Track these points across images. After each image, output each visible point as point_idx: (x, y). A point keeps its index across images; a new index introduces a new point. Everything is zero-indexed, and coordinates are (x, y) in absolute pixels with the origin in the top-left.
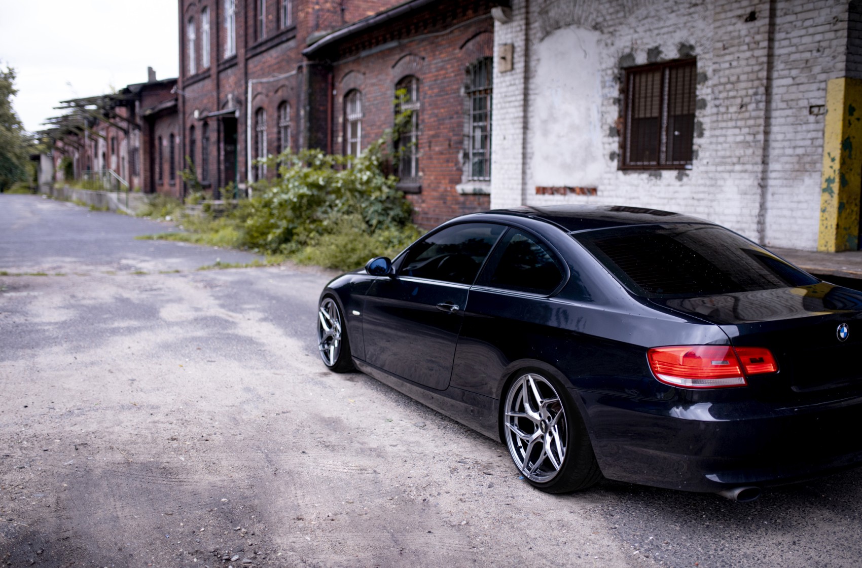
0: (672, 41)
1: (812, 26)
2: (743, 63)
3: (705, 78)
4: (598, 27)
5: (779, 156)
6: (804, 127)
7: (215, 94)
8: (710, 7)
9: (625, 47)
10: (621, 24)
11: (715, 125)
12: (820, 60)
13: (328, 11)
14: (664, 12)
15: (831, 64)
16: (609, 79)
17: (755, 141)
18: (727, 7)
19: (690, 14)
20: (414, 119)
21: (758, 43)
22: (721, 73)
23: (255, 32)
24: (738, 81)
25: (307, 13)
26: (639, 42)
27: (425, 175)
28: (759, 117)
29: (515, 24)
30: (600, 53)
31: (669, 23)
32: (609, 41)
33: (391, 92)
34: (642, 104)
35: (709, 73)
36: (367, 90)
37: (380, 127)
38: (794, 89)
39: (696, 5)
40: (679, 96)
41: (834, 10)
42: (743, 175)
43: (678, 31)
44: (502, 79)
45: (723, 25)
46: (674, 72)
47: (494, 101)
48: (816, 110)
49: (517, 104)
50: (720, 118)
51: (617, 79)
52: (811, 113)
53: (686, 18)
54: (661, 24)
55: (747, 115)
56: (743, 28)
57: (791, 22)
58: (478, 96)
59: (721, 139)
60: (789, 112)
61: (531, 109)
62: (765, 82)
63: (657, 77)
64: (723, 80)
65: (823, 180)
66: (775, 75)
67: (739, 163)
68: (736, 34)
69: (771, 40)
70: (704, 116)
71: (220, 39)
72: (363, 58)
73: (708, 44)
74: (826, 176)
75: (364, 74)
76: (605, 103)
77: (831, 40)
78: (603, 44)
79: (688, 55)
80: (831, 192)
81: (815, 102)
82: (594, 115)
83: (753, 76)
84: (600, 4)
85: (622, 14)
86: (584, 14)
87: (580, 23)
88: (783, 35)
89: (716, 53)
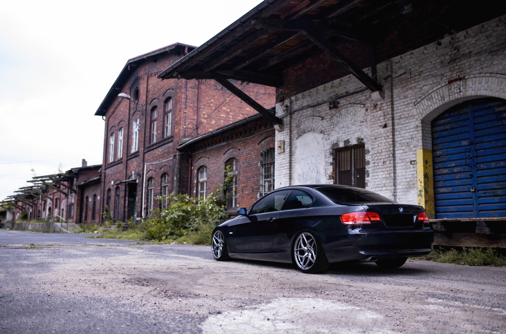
0: (354, 137)
1: (409, 129)
2: (383, 144)
3: (369, 152)
4: (322, 132)
5: (400, 183)
6: (409, 170)
7: (124, 171)
8: (369, 122)
9: (334, 140)
10: (332, 130)
11: (374, 171)
12: (413, 142)
13: (190, 128)
14: (350, 125)
15: (417, 144)
16: (328, 154)
17: (390, 177)
18: (375, 122)
19: (361, 126)
20: (234, 179)
21: (388, 136)
22: (375, 149)
23: (150, 139)
24: (382, 152)
25: (180, 129)
26: (340, 138)
27: (240, 206)
28: (391, 167)
29: (285, 132)
30: (324, 143)
31: (352, 130)
32: (327, 138)
33: (223, 166)
34: (343, 165)
35: (370, 150)
36: (210, 166)
37: (216, 184)
38: (404, 154)
39: (363, 122)
40: (358, 160)
41: (416, 123)
42: (386, 191)
43: (356, 133)
44: (279, 157)
45: (375, 130)
46: (356, 150)
47: (276, 167)
48: (414, 162)
49: (286, 167)
50: (375, 168)
51: (332, 154)
52: (411, 164)
53: (359, 127)
54: (349, 130)
55: (386, 166)
56: (382, 130)
57: (401, 128)
58: (267, 166)
59: (377, 177)
60: (403, 164)
61: (293, 170)
62: (392, 152)
63: (349, 153)
64: (376, 152)
65: (418, 191)
66: (396, 149)
67: (384, 186)
68: (380, 133)
69: (393, 135)
70: (369, 168)
71: (129, 143)
72: (208, 150)
73: (369, 137)
74: (419, 189)
75: (209, 158)
76: (327, 165)
77: (416, 134)
78: (325, 139)
79: (361, 142)
80: (422, 196)
81: (412, 159)
82: (322, 171)
83: (387, 150)
84: (323, 122)
85: (333, 126)
86: (316, 127)
87: (314, 130)
88: (398, 133)
89: (372, 141)
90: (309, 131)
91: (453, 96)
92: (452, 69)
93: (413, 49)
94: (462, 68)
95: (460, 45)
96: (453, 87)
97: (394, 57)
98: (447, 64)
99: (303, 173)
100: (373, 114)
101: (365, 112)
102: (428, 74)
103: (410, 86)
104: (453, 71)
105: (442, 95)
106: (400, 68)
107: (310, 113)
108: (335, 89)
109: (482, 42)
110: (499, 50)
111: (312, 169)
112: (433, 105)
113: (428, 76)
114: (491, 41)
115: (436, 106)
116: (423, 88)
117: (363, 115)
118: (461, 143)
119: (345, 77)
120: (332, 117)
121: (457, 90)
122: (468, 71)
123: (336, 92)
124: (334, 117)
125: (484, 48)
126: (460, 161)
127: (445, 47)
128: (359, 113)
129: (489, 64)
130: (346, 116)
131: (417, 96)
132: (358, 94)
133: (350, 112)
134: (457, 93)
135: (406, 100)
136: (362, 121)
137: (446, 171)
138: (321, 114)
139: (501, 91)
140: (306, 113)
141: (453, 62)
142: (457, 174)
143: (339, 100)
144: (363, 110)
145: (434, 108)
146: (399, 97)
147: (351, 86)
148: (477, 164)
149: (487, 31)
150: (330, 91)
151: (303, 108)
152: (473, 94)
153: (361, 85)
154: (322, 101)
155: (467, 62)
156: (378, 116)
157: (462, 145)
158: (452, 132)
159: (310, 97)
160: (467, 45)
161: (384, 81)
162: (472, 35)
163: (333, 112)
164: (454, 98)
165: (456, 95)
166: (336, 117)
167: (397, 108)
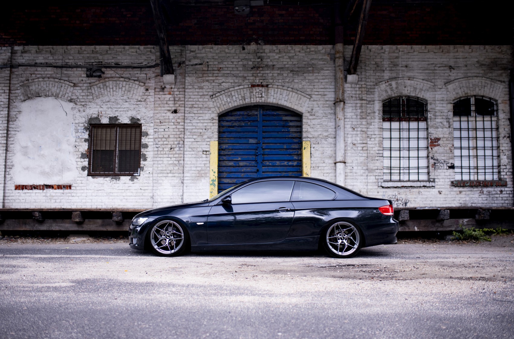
0: (126, 115)
1: (202, 120)
2: (172, 130)
3: (147, 134)
4: (73, 101)
5: (189, 170)
6: (201, 159)
8: (150, 104)
9: (93, 114)
10: (90, 102)
11: (157, 156)
12: (207, 133)
14: (121, 101)
15: (212, 135)
16: (81, 128)
17: (178, 164)
18: (161, 105)
19: (137, 105)
21: (178, 123)
22: (159, 133)
24: (169, 137)
26: (103, 113)
28: (181, 154)
30: (75, 115)
31: (124, 106)
34: (100, 143)
35: (151, 131)
38: (195, 143)
39: (140, 101)
41: (212, 115)
42: (173, 178)
43: (130, 111)
45: (160, 113)
46: (124, 130)
48: (206, 152)
50: (159, 153)
51: (86, 129)
52: (203, 154)
53: (135, 106)
54: (119, 106)
55: (174, 152)
56: (172, 116)
57: (192, 117)
59: (160, 162)
60: (193, 153)
62: (183, 139)
64: (160, 136)
65: (211, 180)
66: (186, 137)
67: (170, 173)
68: (167, 117)
70: (146, 152)
76: (78, 140)
77: (211, 126)
78: (77, 110)
79: (136, 123)
80: (214, 185)
81: (205, 150)
83: (177, 136)
84: (74, 89)
85: (91, 97)
86: (61, 93)
87: (58, 97)
88: (189, 121)
89: (156, 124)
90: (46, 96)
91: (255, 99)
92: (254, 74)
93: (216, 44)
94: (265, 77)
95: (263, 56)
96: (255, 92)
97: (191, 45)
98: (250, 69)
100: (159, 96)
101: (144, 91)
102: (229, 72)
103: (207, 78)
104: (256, 77)
105: (243, 95)
106: (195, 58)
107: (51, 74)
108: (98, 55)
109: (284, 60)
110: (299, 71)
112: (232, 102)
113: (228, 74)
114: (293, 62)
115: (236, 104)
116: (222, 84)
117: (141, 94)
118: (248, 141)
119: (117, 47)
120: (91, 87)
121: (259, 94)
122: (271, 81)
123: (98, 59)
124: (95, 87)
125: (287, 66)
126: (246, 157)
127: (249, 53)
128: (135, 90)
129: (290, 80)
130: (114, 89)
131: (215, 90)
132: (134, 69)
133: (121, 86)
134: (259, 97)
135: (201, 90)
136: (139, 99)
137: (231, 163)
138: (70, 79)
139: (299, 105)
140: (43, 73)
141: (256, 69)
142: (243, 167)
143: (103, 69)
144: (142, 89)
145: (233, 106)
146: (193, 86)
147: (124, 58)
148: (263, 160)
149: (290, 53)
150: (88, 55)
151: (36, 65)
152: (275, 101)
153: (140, 61)
154: (73, 64)
155: (270, 73)
156: (166, 99)
157: (250, 142)
158: (239, 129)
159: (52, 54)
160: (271, 58)
161: (176, 65)
162: (276, 51)
163: (92, 81)
164: (255, 101)
165: (258, 99)
166: (97, 88)
167: (189, 97)
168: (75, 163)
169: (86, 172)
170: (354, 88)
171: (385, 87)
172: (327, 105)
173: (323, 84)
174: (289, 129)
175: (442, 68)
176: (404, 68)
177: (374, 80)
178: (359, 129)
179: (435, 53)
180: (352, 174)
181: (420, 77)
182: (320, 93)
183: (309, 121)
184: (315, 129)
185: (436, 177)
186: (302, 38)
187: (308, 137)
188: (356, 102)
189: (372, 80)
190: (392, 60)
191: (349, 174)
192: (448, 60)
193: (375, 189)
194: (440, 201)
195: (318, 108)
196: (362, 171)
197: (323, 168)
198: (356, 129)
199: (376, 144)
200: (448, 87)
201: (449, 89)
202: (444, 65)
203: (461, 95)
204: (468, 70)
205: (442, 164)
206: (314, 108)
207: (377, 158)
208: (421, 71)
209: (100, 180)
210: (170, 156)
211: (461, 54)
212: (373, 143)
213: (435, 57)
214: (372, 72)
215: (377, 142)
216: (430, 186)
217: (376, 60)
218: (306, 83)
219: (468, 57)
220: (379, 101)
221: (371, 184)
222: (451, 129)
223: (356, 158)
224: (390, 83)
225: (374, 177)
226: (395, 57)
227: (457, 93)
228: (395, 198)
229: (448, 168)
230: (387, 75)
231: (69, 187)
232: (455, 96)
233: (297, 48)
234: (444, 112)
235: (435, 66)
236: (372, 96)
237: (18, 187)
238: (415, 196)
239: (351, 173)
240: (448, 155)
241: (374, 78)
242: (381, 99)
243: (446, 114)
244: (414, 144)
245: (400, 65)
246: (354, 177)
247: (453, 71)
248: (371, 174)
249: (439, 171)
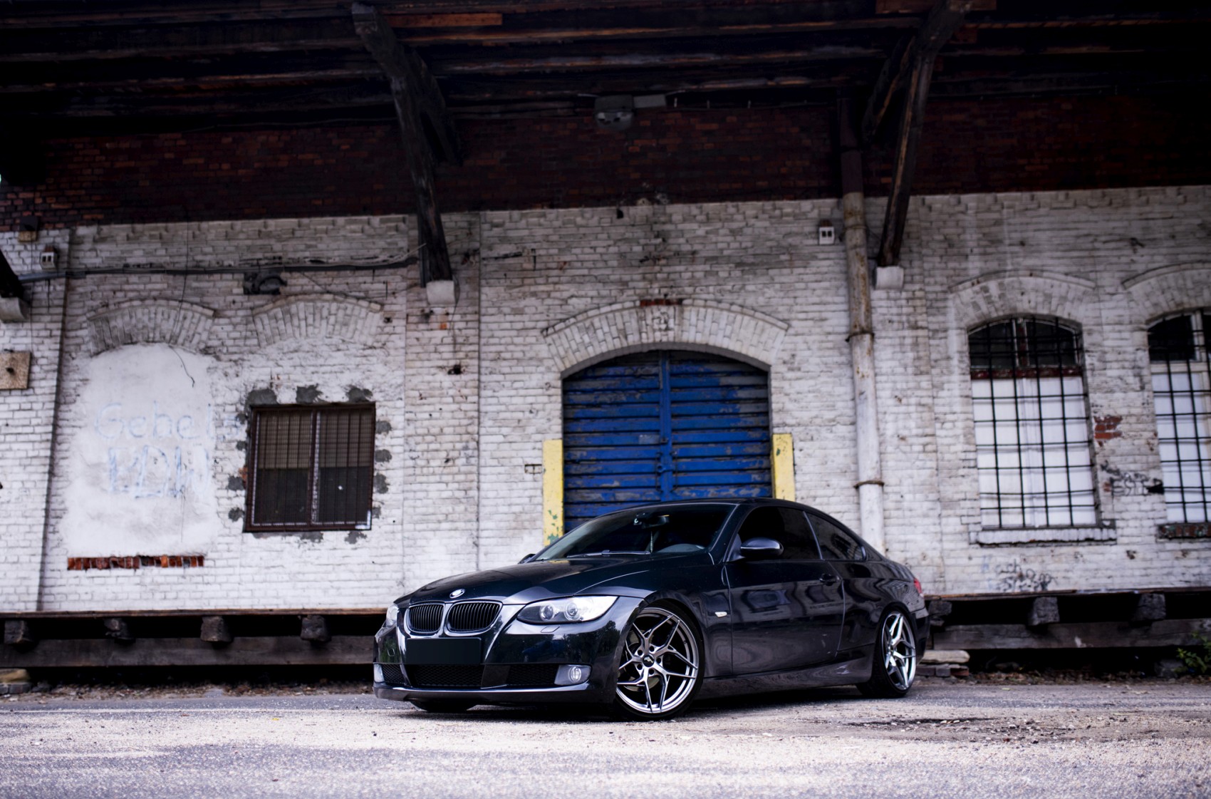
0: (338, 382)
1: (522, 388)
2: (449, 415)
3: (388, 427)
4: (211, 351)
5: (491, 514)
6: (520, 485)
8: (396, 353)
9: (258, 381)
10: (252, 353)
11: (412, 479)
12: (534, 421)
14: (325, 348)
15: (546, 426)
16: (229, 416)
17: (466, 497)
18: (423, 356)
19: (365, 356)
21: (465, 397)
22: (418, 424)
24: (442, 433)
26: (283, 377)
28: (471, 473)
29: (36, 326)
30: (214, 384)
31: (331, 362)
35: (397, 420)
38: (507, 445)
39: (371, 348)
40: (343, 446)
41: (546, 376)
42: (453, 533)
43: (347, 372)
45: (420, 374)
46: (334, 418)
48: (533, 468)
49: (38, 437)
50: (417, 471)
51: (241, 417)
52: (526, 471)
53: (358, 359)
54: (321, 361)
55: (455, 469)
56: (448, 380)
57: (499, 382)
59: (420, 495)
60: (501, 469)
62: (477, 436)
64: (420, 431)
65: (546, 536)
66: (484, 430)
67: (446, 520)
68: (438, 385)
69: (479, 396)
70: (387, 469)
73: (390, 391)
74: (548, 534)
76: (222, 446)
77: (545, 404)
78: (220, 373)
79: (362, 400)
81: (530, 461)
82: (200, 461)
83: (462, 430)
84: (214, 324)
85: (255, 342)
86: (184, 333)
87: (176, 342)
88: (489, 393)
89: (410, 401)
90: (149, 341)
91: (651, 335)
92: (648, 276)
93: (552, 206)
94: (673, 280)
95: (669, 231)
96: (649, 317)
97: (492, 210)
98: (637, 263)
99: (113, 461)
100: (418, 334)
101: (382, 324)
102: (585, 272)
103: (533, 289)
104: (651, 282)
105: (621, 326)
106: (504, 240)
107: (161, 290)
108: (272, 242)
109: (720, 239)
110: (758, 265)
111: (158, 454)
112: (596, 343)
113: (584, 276)
114: (741, 243)
115: (604, 349)
116: (571, 301)
117: (374, 330)
118: (637, 438)
119: (316, 220)
120: (253, 316)
121: (660, 323)
122: (689, 290)
123: (273, 251)
124: (264, 316)
125: (726, 253)
126: (633, 478)
127: (633, 225)
128: (360, 322)
129: (737, 287)
130: (310, 320)
131: (552, 316)
132: (358, 273)
133: (325, 313)
134: (660, 330)
135: (518, 318)
136: (370, 343)
137: (596, 496)
138: (206, 299)
139: (761, 347)
140: (142, 287)
141: (650, 262)
142: (624, 505)
143: (284, 275)
144: (377, 319)
145: (598, 352)
146: (499, 307)
147: (333, 246)
148: (676, 486)
149: (732, 220)
150: (249, 242)
151: (126, 270)
152: (700, 339)
153: (371, 253)
154: (214, 264)
155: (686, 271)
156: (433, 341)
157: (641, 442)
158: (615, 411)
159: (163, 243)
160: (687, 236)
161: (458, 259)
162: (700, 218)
163: (258, 303)
164: (651, 340)
165: (658, 334)
166: (270, 318)
167: (489, 334)
168: (213, 501)
169: (240, 523)
170: (895, 300)
171: (972, 295)
172: (830, 345)
173: (818, 292)
174: (738, 406)
175: (1112, 245)
176: (1016, 249)
177: (945, 280)
178: (913, 400)
179: (1091, 207)
180: (900, 513)
181: (1058, 269)
182: (811, 315)
183: (786, 385)
184: (803, 404)
185: (1117, 516)
186: (760, 183)
187: (785, 425)
188: (900, 333)
189: (939, 279)
190: (986, 230)
191: (894, 513)
192: (1126, 223)
193: (962, 549)
194: (1133, 576)
195: (807, 353)
196: (927, 505)
197: (825, 500)
198: (904, 401)
199: (957, 436)
200: (1133, 289)
201: (1135, 295)
202: (1117, 238)
203: (1167, 310)
204: (1179, 246)
205: (1131, 481)
206: (798, 353)
207: (962, 472)
208: (1059, 254)
209: (275, 541)
210: (445, 478)
211: (1158, 208)
212: (951, 433)
213: (1092, 218)
214: (937, 259)
215: (959, 431)
216: (1105, 538)
217: (947, 231)
218: (776, 291)
219: (1176, 215)
220: (959, 331)
221: (950, 537)
222: (1146, 394)
223: (909, 472)
224: (983, 284)
225: (957, 520)
226: (992, 222)
227: (1156, 305)
228: (1014, 571)
229: (1146, 491)
230: (974, 266)
231: (198, 560)
232: (1152, 310)
233: (751, 208)
234: (1125, 352)
235: (1095, 240)
236: (941, 318)
237: (75, 564)
238: (1066, 566)
239: (898, 509)
240: (1144, 458)
241: (942, 275)
242: (963, 325)
243: (1132, 357)
244: (1053, 433)
245: (1007, 242)
246: (906, 521)
247: (1140, 251)
248: (950, 512)
249: (1124, 499)
